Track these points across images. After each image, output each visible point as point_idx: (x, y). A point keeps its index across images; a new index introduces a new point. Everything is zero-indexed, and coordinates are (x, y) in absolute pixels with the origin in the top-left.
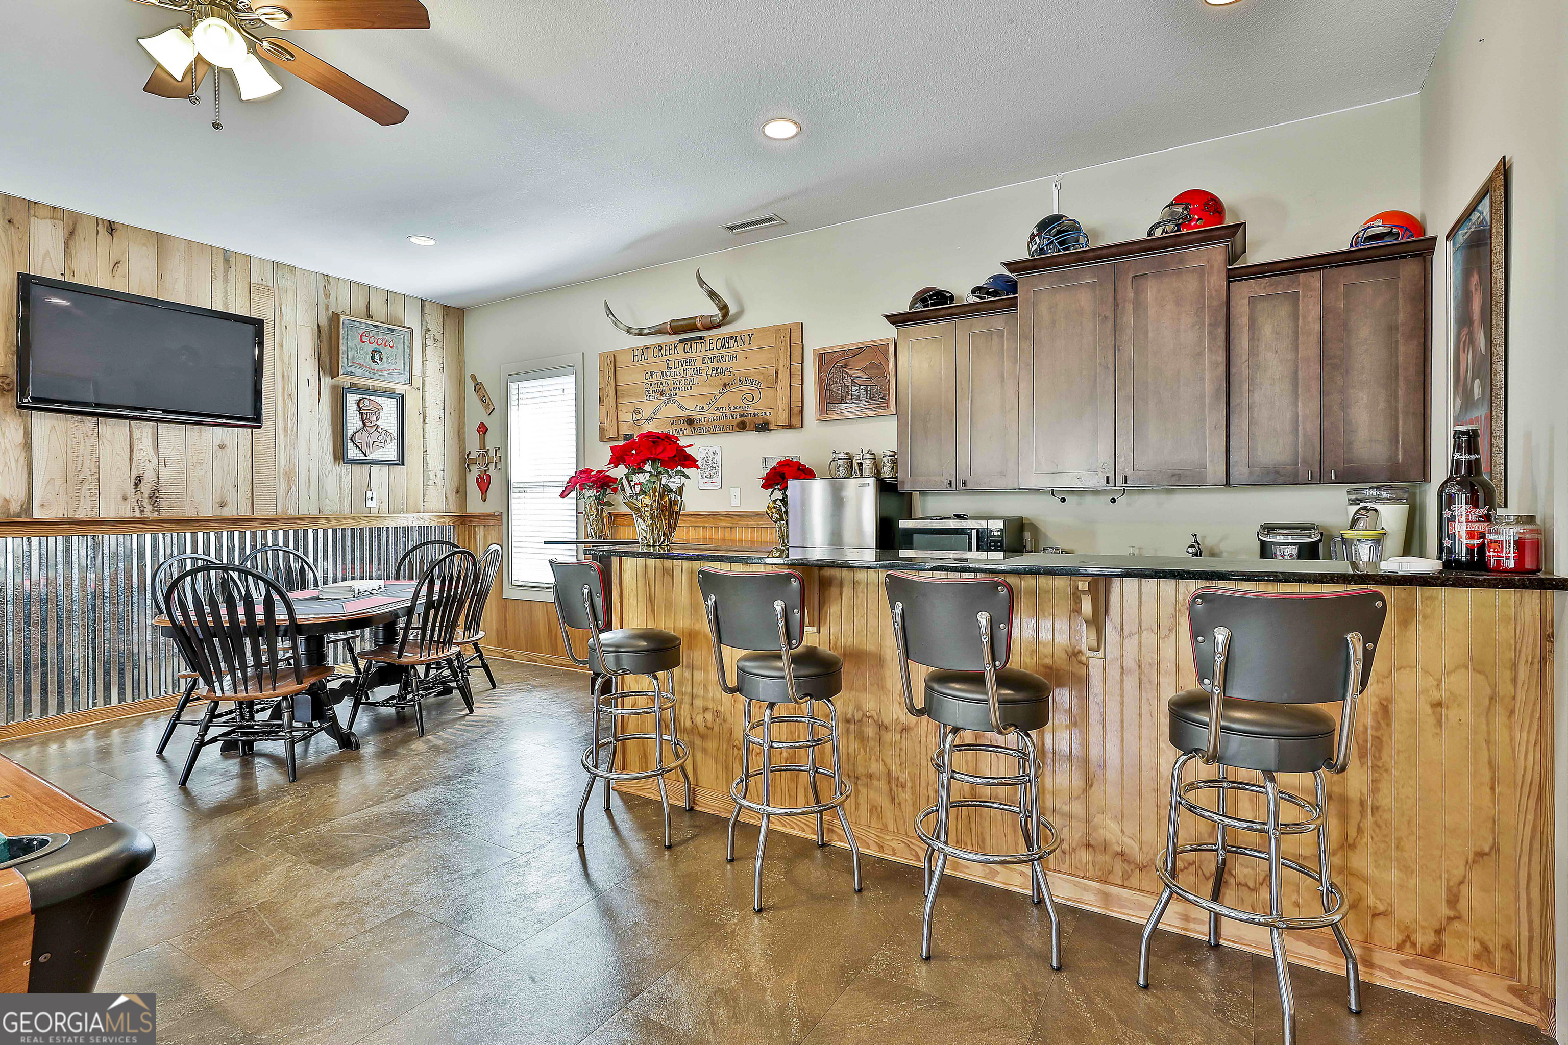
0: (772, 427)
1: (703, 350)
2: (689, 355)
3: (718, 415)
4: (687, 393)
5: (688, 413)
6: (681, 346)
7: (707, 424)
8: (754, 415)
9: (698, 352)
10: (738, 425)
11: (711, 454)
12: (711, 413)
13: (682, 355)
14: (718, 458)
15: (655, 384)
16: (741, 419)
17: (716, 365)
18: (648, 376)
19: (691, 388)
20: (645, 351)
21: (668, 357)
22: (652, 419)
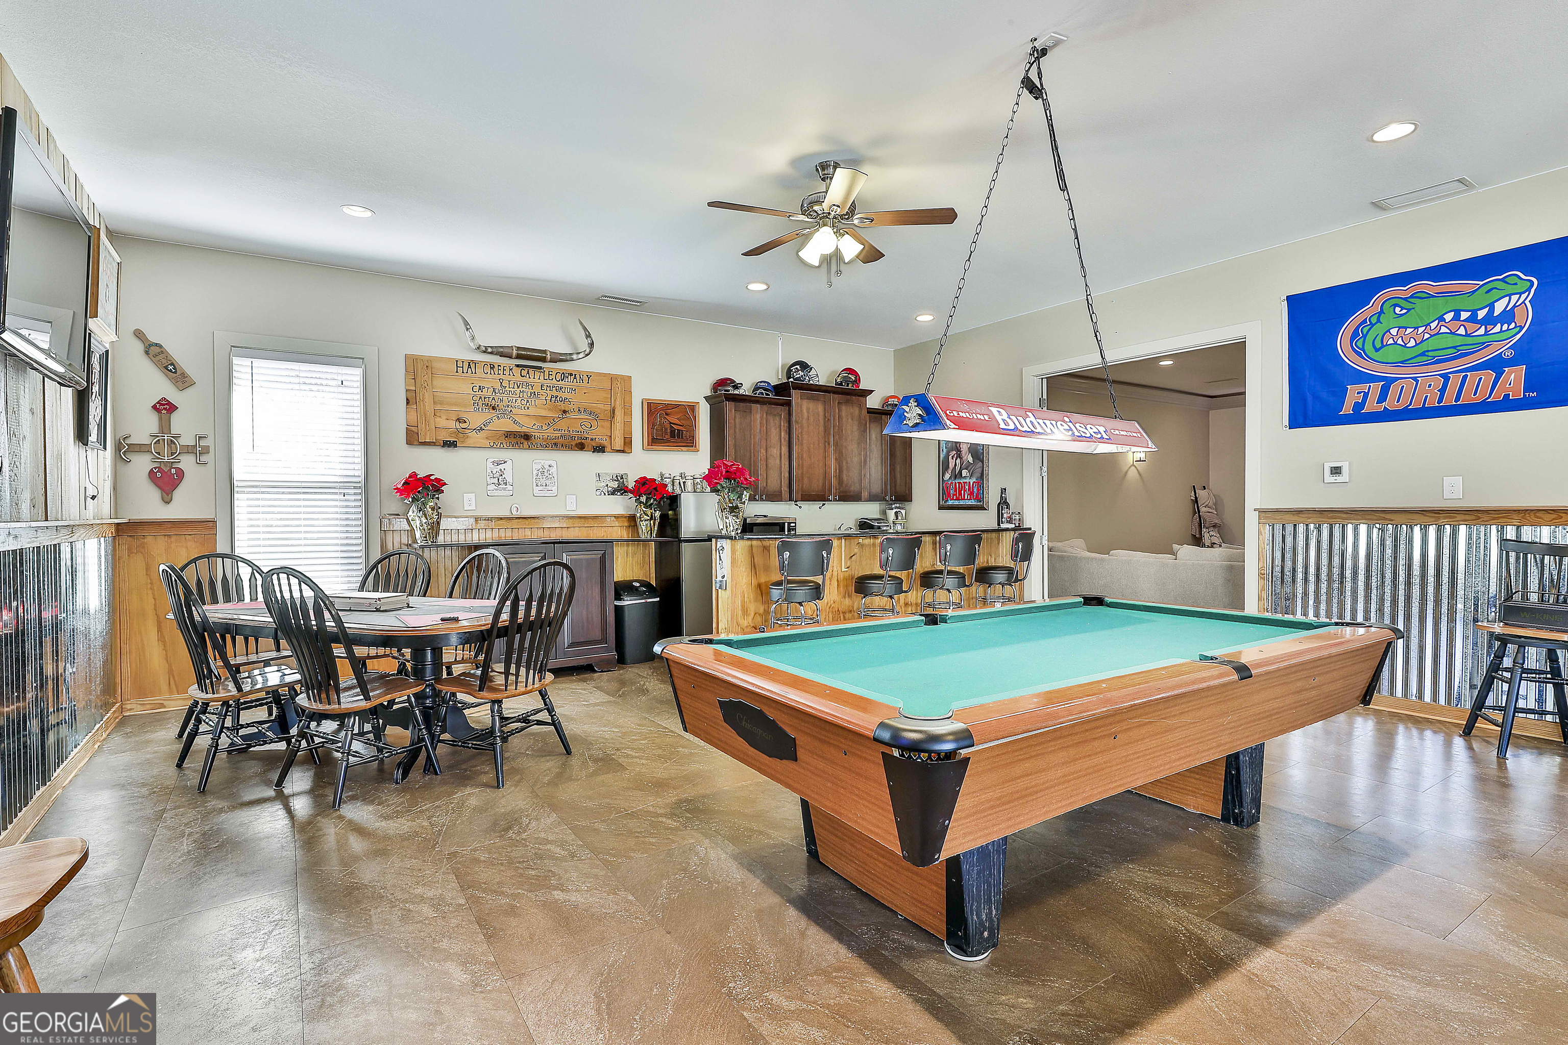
0: (607, 449)
1: (542, 378)
2: (526, 379)
3: (557, 435)
4: (523, 412)
5: (524, 429)
6: (517, 371)
7: (545, 441)
8: (592, 439)
9: (536, 379)
10: (576, 445)
11: (547, 467)
12: (550, 433)
13: (518, 378)
14: (553, 470)
15: (486, 398)
16: (579, 441)
17: (555, 393)
18: (476, 389)
19: (528, 408)
20: (472, 366)
21: (502, 376)
22: (481, 429)
